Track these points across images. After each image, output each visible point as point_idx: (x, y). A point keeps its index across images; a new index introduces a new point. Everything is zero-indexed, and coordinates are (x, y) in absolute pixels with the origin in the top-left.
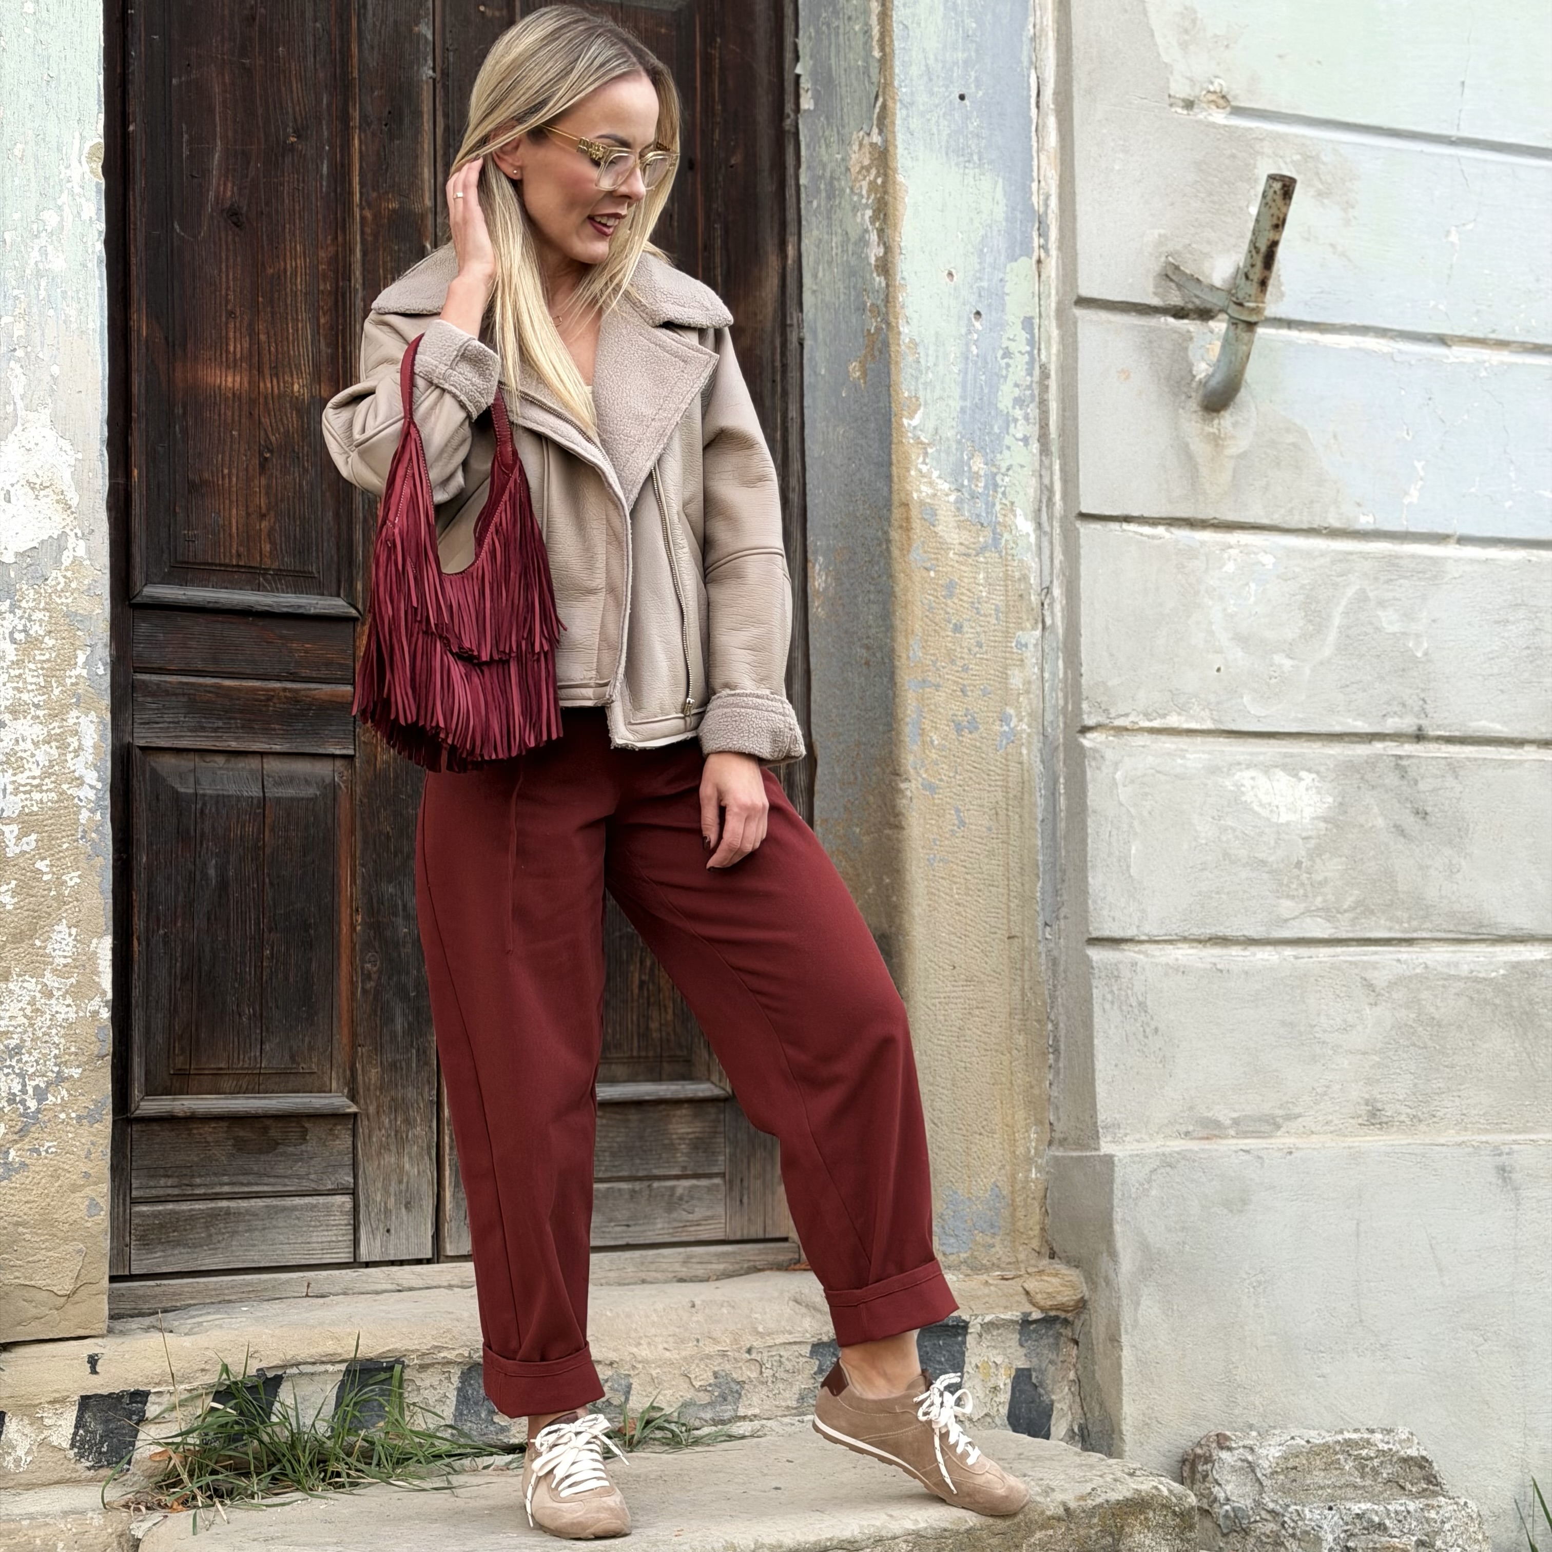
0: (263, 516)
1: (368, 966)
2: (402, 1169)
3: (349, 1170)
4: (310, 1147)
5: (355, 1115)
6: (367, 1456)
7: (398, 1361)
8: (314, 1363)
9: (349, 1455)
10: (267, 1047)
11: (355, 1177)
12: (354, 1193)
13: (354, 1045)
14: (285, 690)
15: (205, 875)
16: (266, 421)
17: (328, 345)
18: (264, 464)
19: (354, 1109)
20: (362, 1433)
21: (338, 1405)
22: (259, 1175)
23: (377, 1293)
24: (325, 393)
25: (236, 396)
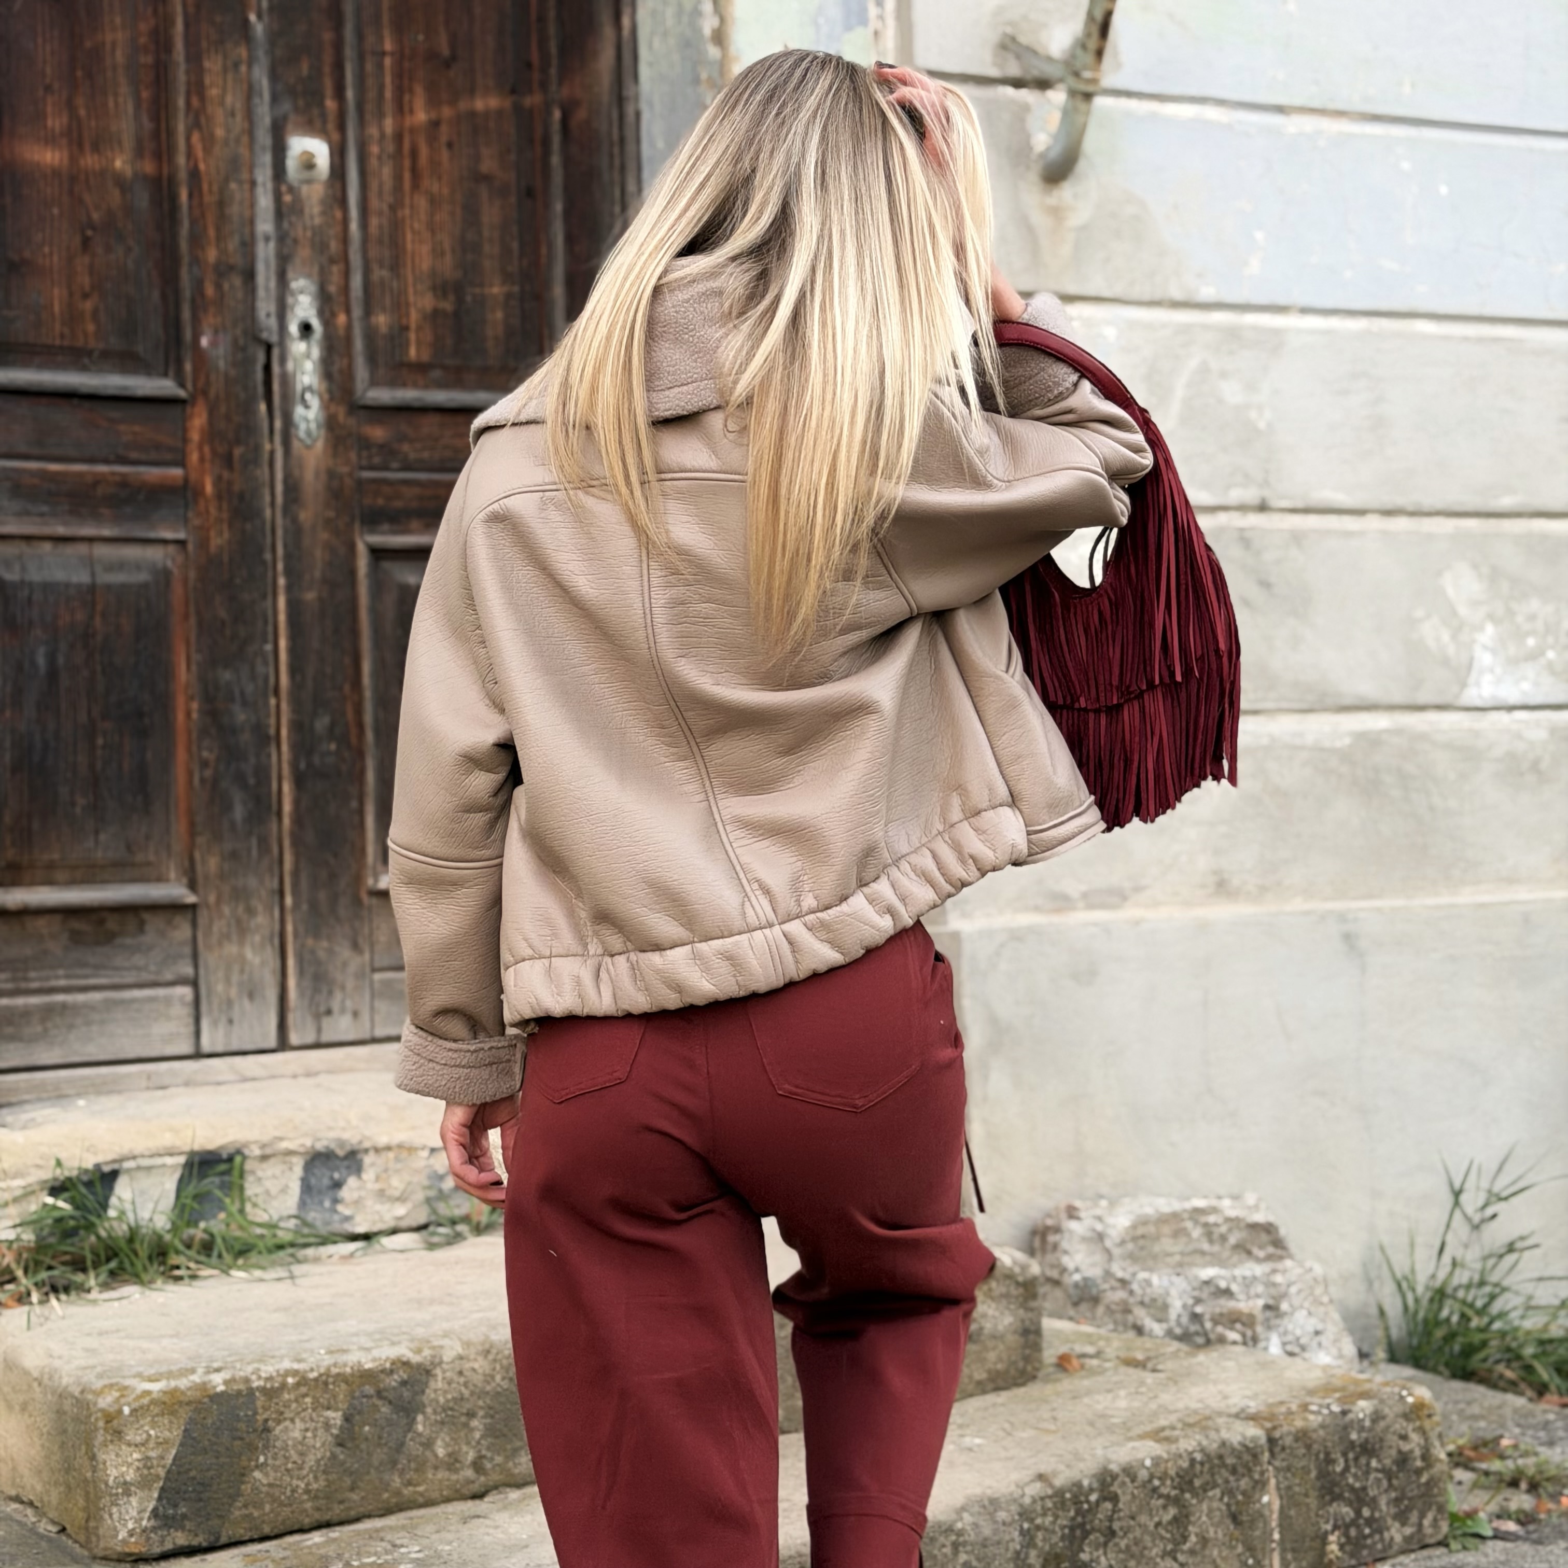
0: (86, 296)
1: (205, 754)
2: (242, 960)
3: (189, 961)
4: (149, 937)
5: (193, 907)
6: (207, 1247)
7: (239, 1152)
8: (151, 1156)
9: (189, 1246)
10: (102, 837)
11: (196, 966)
12: (194, 984)
13: (192, 833)
14: (113, 474)
15: (33, 663)
16: (86, 198)
17: (150, 119)
18: (86, 242)
19: (191, 899)
20: (202, 1225)
21: (178, 1197)
22: (97, 967)
23: (219, 1084)
24: (149, 167)
25: (56, 173)
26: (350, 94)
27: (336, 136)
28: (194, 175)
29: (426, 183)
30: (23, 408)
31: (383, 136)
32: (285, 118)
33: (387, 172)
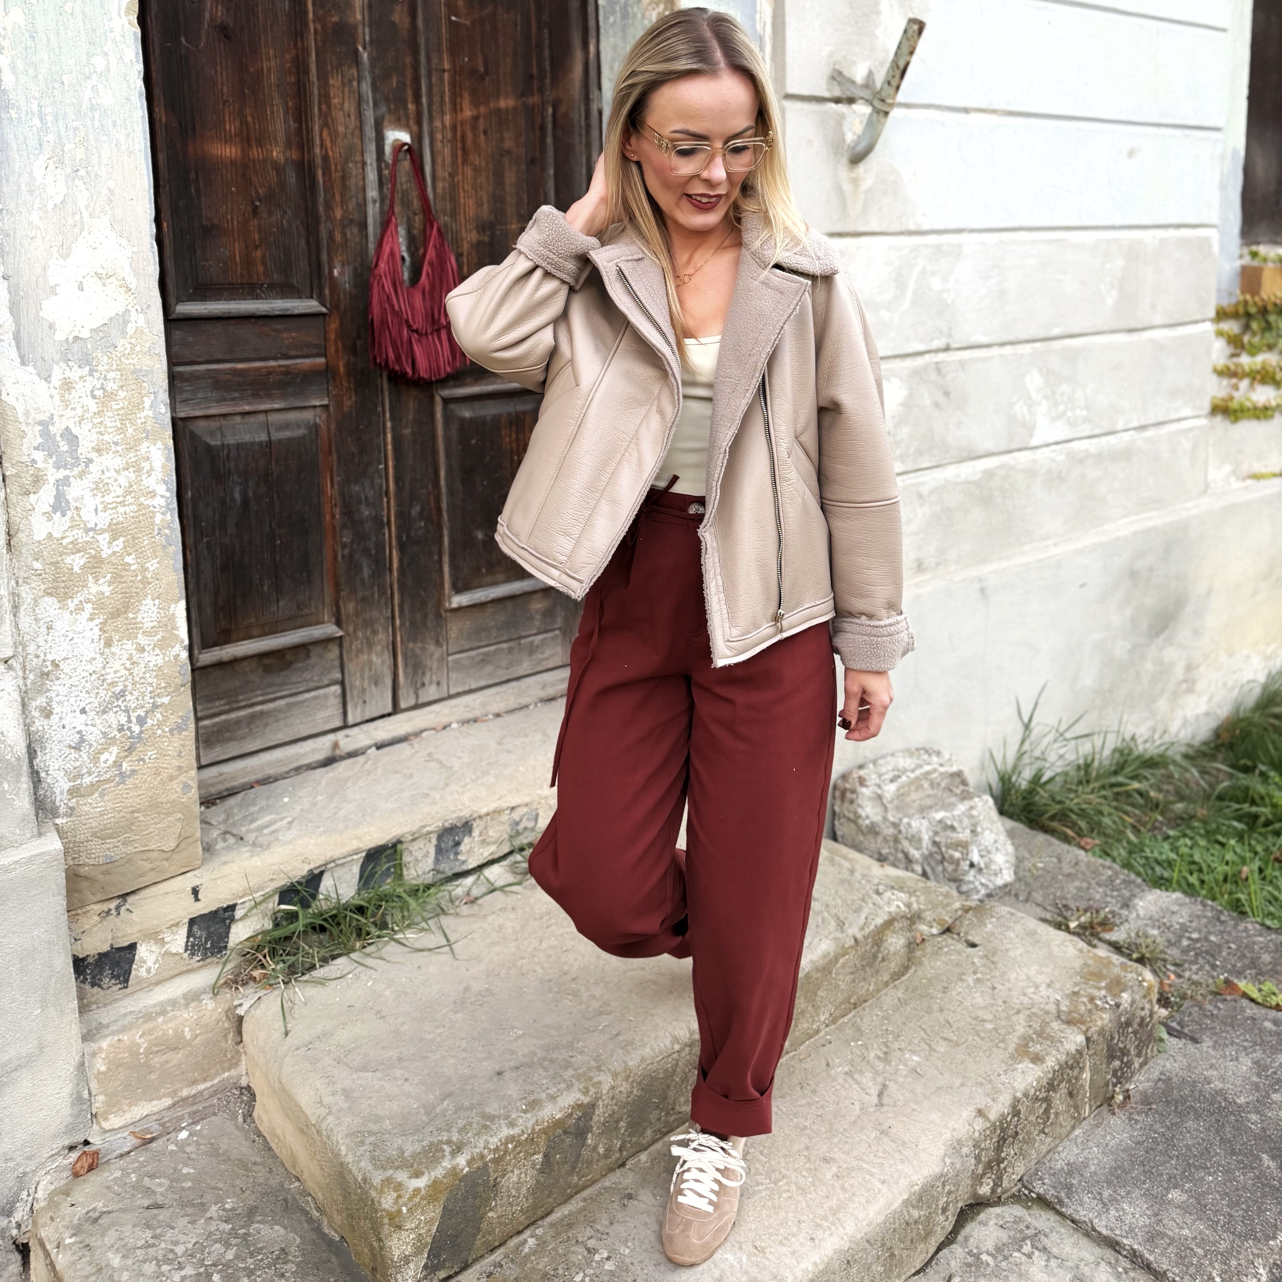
0: (257, 247)
1: (344, 539)
2: (370, 663)
3: (339, 670)
4: (313, 660)
5: (341, 637)
7: (399, 842)
8: (344, 858)
10: (281, 603)
11: (343, 672)
12: (342, 683)
13: (337, 590)
14: (280, 366)
15: (233, 499)
16: (254, 179)
17: (295, 121)
18: (255, 210)
19: (340, 633)
21: (361, 876)
22: (281, 685)
24: (295, 156)
25: (233, 162)
26: (424, 100)
27: (415, 129)
28: (326, 158)
29: (471, 157)
30: (217, 329)
31: (444, 126)
32: (383, 117)
33: (447, 151)
